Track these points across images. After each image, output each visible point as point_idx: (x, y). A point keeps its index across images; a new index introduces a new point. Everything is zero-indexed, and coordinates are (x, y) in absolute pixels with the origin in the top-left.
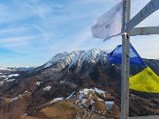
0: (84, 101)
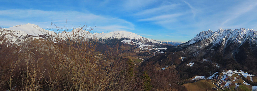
0: (227, 83)
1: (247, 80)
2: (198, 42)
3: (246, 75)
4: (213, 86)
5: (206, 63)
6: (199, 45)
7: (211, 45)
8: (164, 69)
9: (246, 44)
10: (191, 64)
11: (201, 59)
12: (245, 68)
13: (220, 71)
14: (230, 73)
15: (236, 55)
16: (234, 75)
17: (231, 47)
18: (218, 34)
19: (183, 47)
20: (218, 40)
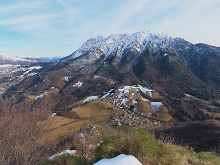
0: (124, 101)
1: (145, 96)
2: (86, 54)
3: (145, 90)
4: (109, 105)
5: (99, 81)
6: (88, 58)
7: (103, 57)
8: (41, 96)
9: (146, 52)
10: (79, 84)
11: (92, 76)
12: (144, 82)
13: (115, 87)
14: (127, 89)
15: (134, 67)
16: (131, 91)
17: (128, 58)
18: (111, 41)
19: (66, 62)
20: (112, 49)
